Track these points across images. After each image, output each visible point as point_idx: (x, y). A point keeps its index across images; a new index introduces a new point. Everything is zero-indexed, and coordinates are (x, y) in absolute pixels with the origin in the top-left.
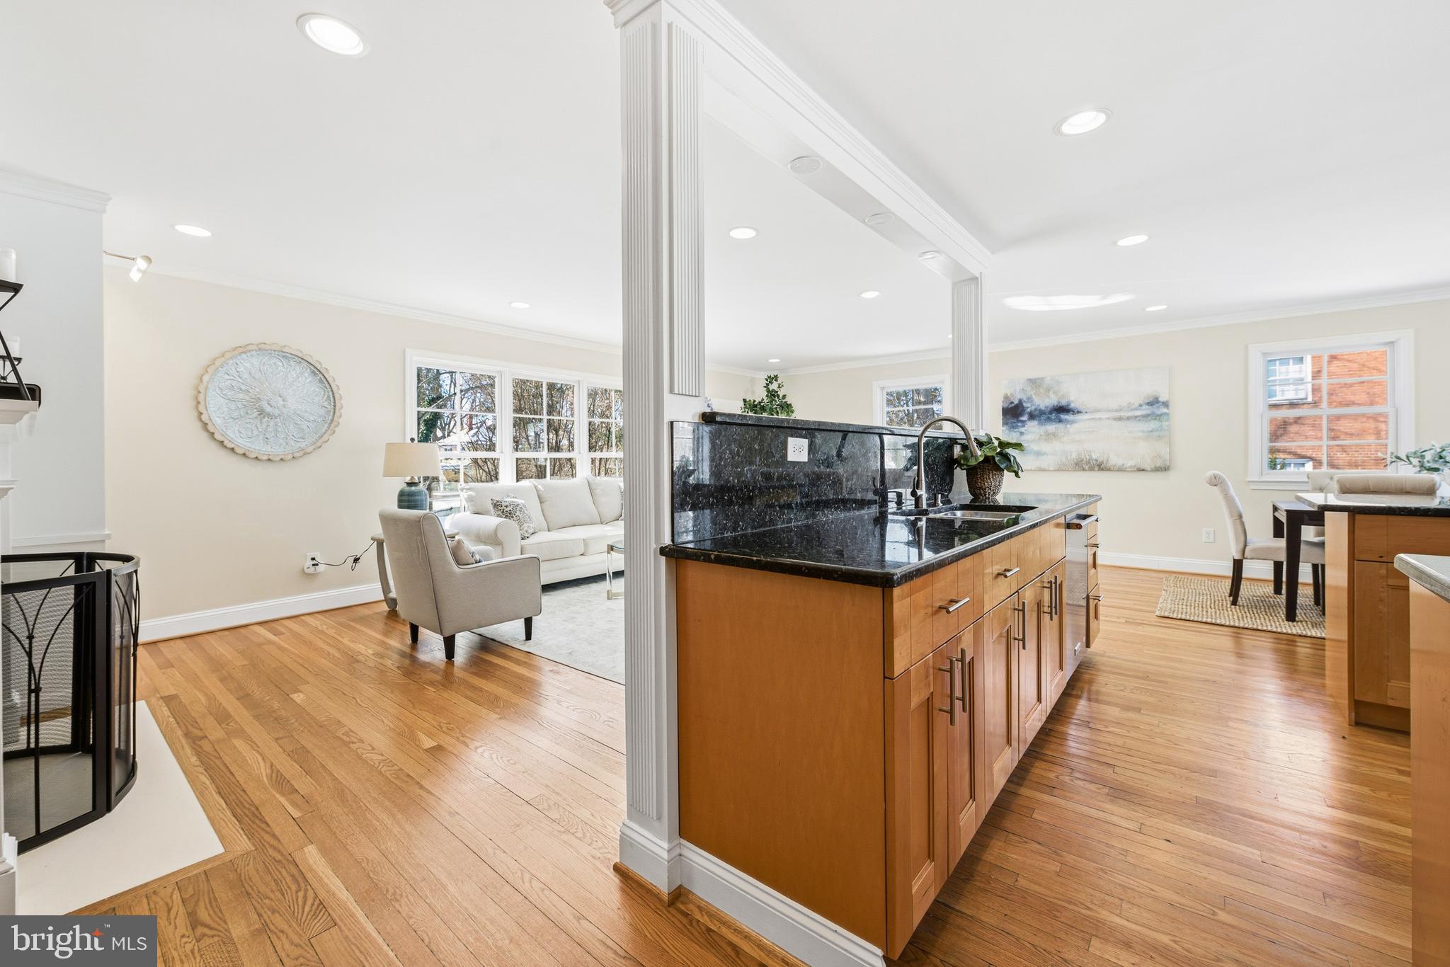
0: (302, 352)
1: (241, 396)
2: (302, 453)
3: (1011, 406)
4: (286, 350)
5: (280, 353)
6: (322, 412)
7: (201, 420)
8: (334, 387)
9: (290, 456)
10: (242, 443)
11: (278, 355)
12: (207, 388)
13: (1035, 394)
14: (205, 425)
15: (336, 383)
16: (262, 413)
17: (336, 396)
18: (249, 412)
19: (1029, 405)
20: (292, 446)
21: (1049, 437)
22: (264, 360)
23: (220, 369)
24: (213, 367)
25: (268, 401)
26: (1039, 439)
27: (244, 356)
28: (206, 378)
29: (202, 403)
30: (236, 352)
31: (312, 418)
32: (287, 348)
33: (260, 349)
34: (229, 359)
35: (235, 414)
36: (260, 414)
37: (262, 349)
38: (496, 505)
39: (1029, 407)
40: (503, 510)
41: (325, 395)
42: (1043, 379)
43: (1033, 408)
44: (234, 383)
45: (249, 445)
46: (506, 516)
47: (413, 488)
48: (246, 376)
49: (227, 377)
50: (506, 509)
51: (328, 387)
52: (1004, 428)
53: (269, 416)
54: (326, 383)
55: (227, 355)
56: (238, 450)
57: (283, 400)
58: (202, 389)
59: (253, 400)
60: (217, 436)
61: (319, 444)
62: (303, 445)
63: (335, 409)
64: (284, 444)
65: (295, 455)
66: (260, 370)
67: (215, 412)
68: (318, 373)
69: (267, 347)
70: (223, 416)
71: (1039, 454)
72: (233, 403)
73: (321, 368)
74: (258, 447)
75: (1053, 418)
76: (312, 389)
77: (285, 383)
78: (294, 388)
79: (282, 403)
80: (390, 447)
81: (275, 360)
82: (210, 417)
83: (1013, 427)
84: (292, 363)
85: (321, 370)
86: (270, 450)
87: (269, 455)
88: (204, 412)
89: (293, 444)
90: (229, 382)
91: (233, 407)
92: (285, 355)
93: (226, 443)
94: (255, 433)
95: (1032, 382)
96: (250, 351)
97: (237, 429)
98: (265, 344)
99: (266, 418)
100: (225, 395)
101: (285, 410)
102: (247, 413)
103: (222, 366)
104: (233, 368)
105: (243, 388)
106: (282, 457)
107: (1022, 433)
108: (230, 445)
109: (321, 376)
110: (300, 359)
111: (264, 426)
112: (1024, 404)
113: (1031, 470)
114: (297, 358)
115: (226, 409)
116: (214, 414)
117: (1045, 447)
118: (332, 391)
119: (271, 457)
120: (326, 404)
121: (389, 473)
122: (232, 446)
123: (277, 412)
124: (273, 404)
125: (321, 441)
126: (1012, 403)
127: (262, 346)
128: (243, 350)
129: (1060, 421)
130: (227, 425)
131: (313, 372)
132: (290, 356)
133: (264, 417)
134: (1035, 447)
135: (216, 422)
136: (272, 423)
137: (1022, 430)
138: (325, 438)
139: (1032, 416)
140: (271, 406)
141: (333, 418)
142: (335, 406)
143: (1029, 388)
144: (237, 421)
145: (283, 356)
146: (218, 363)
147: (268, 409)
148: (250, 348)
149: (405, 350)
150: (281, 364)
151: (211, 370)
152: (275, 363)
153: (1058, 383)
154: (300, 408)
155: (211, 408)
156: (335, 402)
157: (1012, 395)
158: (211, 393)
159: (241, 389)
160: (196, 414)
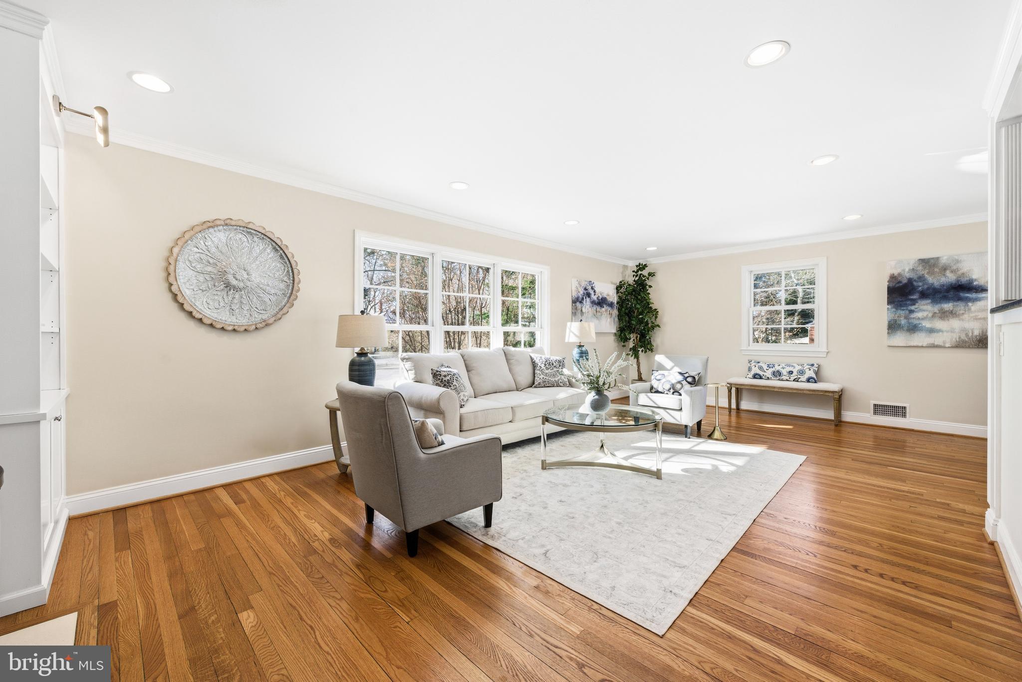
0: (264, 229)
1: (209, 269)
2: (264, 324)
3: (897, 285)
4: (250, 226)
5: (245, 229)
6: (282, 286)
7: (170, 291)
8: (293, 262)
9: (254, 327)
10: (210, 314)
11: (243, 231)
12: (176, 260)
13: (928, 273)
14: (175, 296)
15: (294, 259)
16: (228, 286)
17: (295, 271)
18: (216, 284)
19: (920, 284)
20: (255, 317)
21: (944, 315)
22: (231, 235)
23: (189, 242)
24: (183, 240)
25: (234, 274)
26: (933, 316)
27: (211, 230)
28: (176, 250)
29: (172, 274)
30: (205, 226)
31: (273, 291)
32: (251, 224)
33: (226, 225)
34: (197, 233)
35: (203, 287)
36: (226, 287)
37: (227, 224)
38: (436, 375)
39: (920, 286)
40: (442, 379)
41: (284, 270)
42: (938, 258)
43: (926, 287)
44: (203, 256)
45: (215, 315)
46: (445, 385)
47: (363, 359)
48: (213, 250)
49: (196, 249)
50: (445, 379)
51: (288, 263)
52: (889, 307)
53: (236, 289)
54: (286, 259)
55: (197, 229)
56: (205, 321)
57: (248, 274)
58: (172, 261)
59: (220, 273)
60: (186, 307)
61: (279, 316)
62: (265, 317)
63: (293, 284)
64: (248, 315)
65: (258, 326)
66: (227, 245)
67: (185, 283)
68: (279, 249)
69: (233, 223)
70: (192, 287)
71: (931, 331)
72: (202, 275)
73: (282, 244)
74: (224, 317)
75: (950, 296)
76: (274, 264)
77: (249, 258)
78: (258, 262)
79: (246, 276)
80: (343, 320)
81: (241, 236)
82: (179, 288)
83: (901, 306)
84: (256, 239)
85: (282, 247)
86: (235, 320)
87: (234, 325)
88: (174, 283)
89: (256, 316)
90: (198, 255)
91: (201, 279)
92: (248, 230)
93: (194, 314)
94: (222, 304)
95: (924, 262)
96: (217, 226)
97: (205, 300)
98: (231, 219)
99: (232, 290)
100: (194, 267)
101: (249, 284)
102: (215, 285)
103: (191, 239)
104: (201, 242)
105: (211, 261)
106: (246, 327)
107: (911, 312)
108: (198, 316)
109: (281, 252)
110: (262, 236)
111: (230, 299)
112: (915, 283)
113: (922, 347)
114: (260, 234)
115: (195, 281)
116: (183, 285)
117: (939, 324)
118: (291, 267)
119: (236, 328)
120: (285, 279)
121: (342, 343)
122: (200, 316)
123: (241, 285)
124: (238, 277)
125: (281, 313)
126: (900, 282)
127: (228, 222)
128: (211, 225)
129: (960, 299)
130: (196, 296)
131: (274, 248)
132: (254, 232)
133: (230, 290)
134: (927, 324)
135: (185, 293)
136: (237, 296)
137: (913, 308)
138: (285, 310)
139: (924, 295)
140: (237, 280)
141: (292, 291)
142: (294, 281)
143: (920, 268)
144: (205, 293)
145: (248, 233)
146: (187, 236)
147: (234, 282)
148: (218, 222)
149: (354, 230)
150: (246, 240)
151: (180, 243)
152: (240, 239)
153: (958, 261)
154: (263, 281)
155: (181, 281)
156: (294, 277)
157: (899, 274)
158: (181, 265)
159: (209, 262)
160: (167, 285)
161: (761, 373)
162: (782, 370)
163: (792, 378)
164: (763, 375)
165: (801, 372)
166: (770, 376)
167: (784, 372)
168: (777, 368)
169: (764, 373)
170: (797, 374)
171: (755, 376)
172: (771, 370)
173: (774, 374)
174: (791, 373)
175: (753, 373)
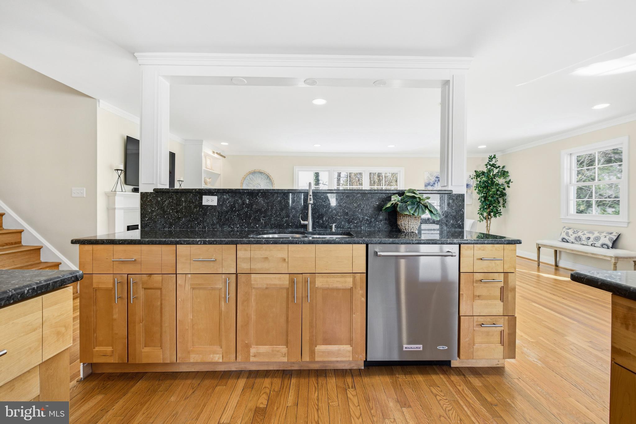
0: (264, 171)
34: (248, 175)
41: (271, 183)
54: (271, 180)
68: (269, 177)
69: (256, 171)
78: (263, 182)
90: (248, 181)
104: (249, 178)
110: (264, 174)
146: (245, 176)
149: (293, 166)
151: (244, 179)
161: (567, 238)
162: (582, 236)
163: (590, 244)
164: (568, 239)
165: (597, 238)
166: (573, 241)
167: (584, 238)
168: (580, 234)
169: (569, 238)
170: (593, 240)
171: (563, 240)
172: (574, 235)
173: (576, 239)
174: (588, 238)
175: (562, 237)
